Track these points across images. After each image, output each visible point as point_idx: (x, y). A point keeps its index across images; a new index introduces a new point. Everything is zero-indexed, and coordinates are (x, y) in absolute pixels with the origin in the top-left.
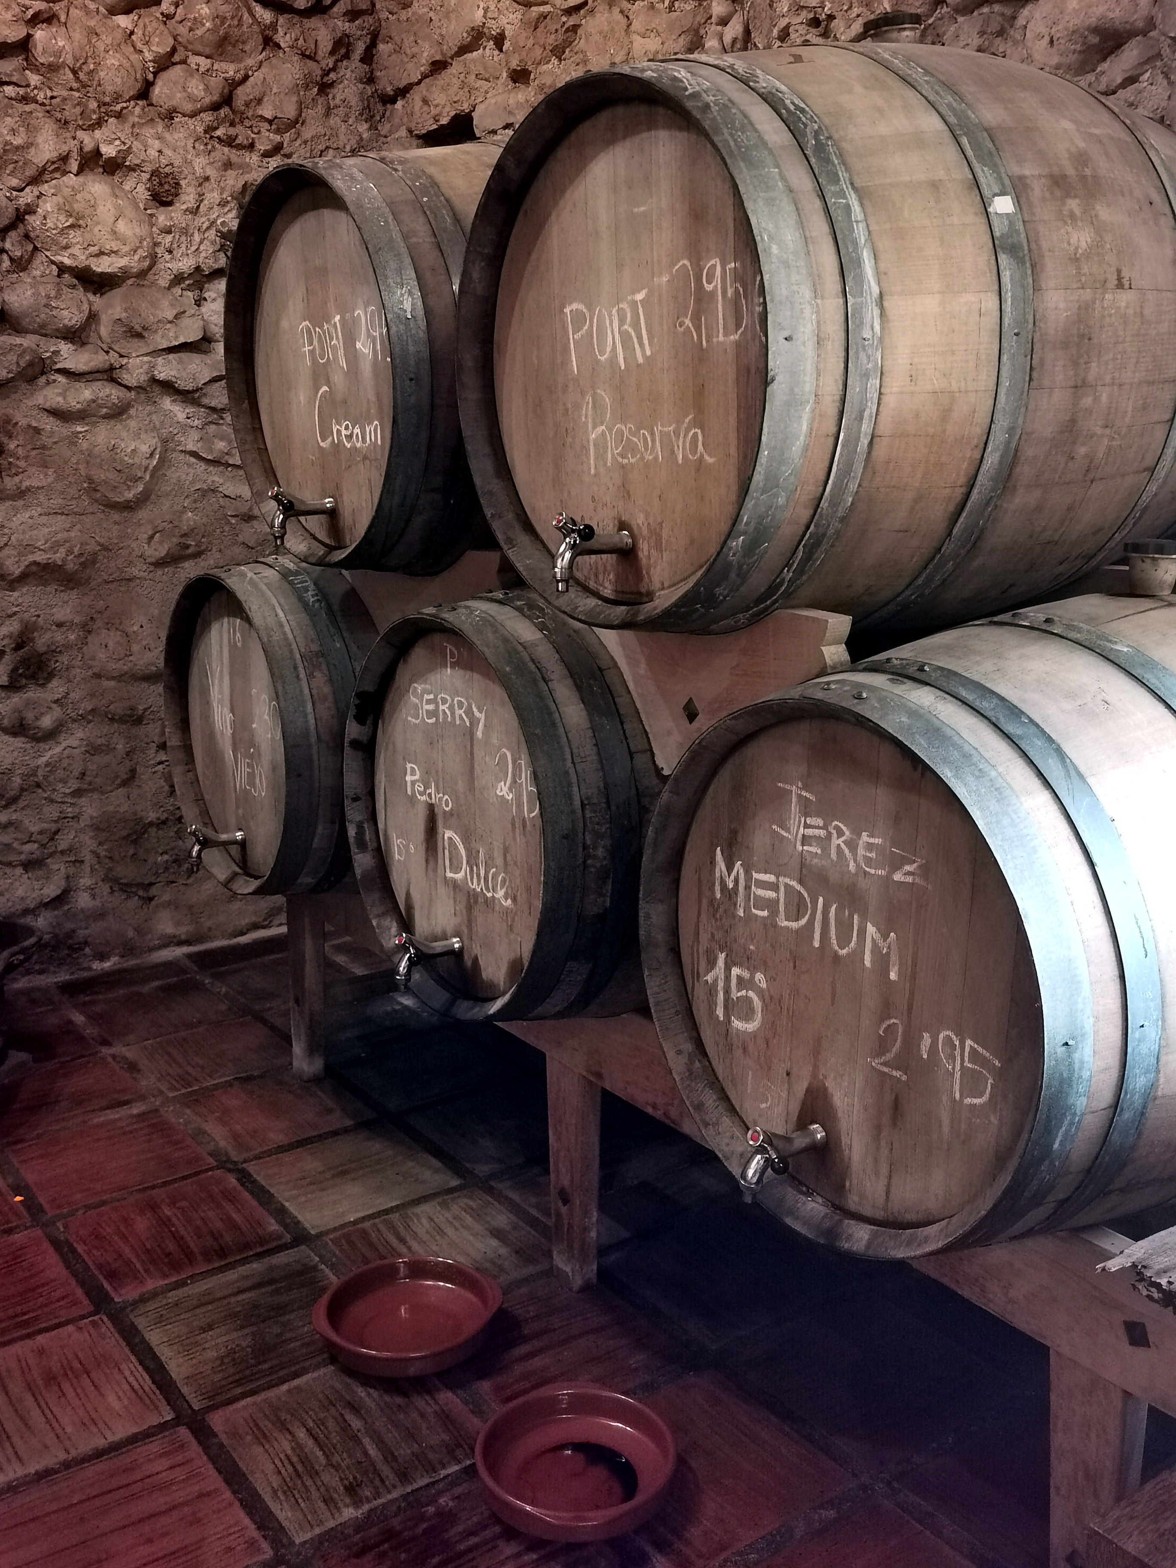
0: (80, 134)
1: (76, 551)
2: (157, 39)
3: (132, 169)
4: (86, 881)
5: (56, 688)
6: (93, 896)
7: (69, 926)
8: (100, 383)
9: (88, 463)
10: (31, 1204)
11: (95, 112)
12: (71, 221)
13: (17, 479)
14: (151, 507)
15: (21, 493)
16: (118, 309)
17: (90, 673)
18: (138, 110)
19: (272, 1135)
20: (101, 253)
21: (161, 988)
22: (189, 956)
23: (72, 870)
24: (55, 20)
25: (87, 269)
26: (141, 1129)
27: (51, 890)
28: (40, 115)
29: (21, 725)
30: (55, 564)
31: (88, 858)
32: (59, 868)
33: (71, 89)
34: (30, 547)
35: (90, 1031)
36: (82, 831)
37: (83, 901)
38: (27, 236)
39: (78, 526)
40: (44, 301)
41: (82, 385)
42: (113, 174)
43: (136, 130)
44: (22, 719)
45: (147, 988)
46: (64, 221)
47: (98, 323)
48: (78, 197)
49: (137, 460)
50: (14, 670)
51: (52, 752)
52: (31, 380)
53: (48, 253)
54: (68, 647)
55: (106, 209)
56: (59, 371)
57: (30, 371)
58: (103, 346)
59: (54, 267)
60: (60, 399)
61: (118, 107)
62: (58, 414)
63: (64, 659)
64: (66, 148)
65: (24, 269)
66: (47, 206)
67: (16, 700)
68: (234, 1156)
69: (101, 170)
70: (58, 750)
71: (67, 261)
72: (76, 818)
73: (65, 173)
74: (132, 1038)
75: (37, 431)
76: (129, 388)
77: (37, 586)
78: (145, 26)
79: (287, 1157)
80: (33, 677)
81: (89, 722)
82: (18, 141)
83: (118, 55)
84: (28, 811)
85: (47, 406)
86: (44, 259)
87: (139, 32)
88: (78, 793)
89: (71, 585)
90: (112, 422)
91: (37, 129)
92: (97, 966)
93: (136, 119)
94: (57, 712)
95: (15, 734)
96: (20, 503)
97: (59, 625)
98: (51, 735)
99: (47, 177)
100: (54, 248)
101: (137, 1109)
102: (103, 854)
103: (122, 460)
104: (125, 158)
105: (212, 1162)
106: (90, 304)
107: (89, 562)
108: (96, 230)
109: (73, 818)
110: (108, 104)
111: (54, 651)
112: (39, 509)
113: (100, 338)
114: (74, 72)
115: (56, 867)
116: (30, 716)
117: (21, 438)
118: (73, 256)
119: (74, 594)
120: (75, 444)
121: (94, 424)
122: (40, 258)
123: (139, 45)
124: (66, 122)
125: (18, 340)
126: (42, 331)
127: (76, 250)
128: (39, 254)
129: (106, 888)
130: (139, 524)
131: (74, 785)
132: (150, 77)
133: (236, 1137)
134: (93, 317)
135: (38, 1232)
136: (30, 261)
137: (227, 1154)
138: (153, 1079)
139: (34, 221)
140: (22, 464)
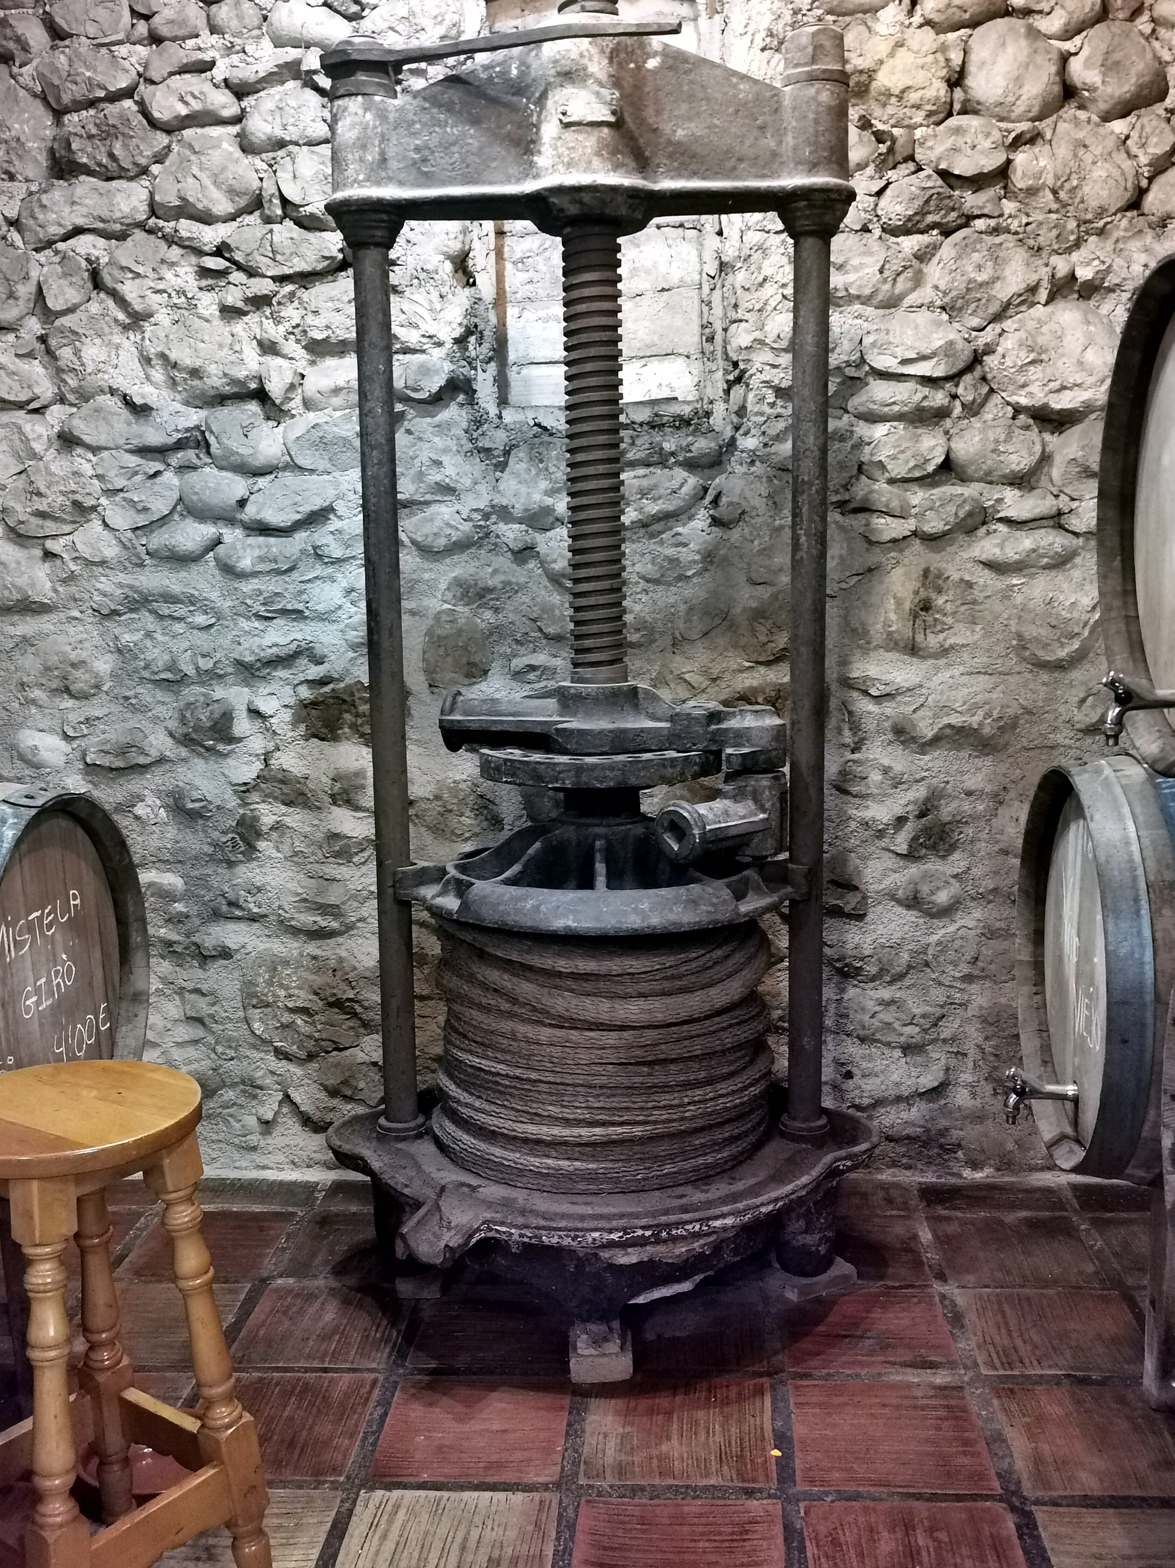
0: (1055, 260)
1: (995, 714)
2: (1155, 140)
3: (1111, 290)
4: (967, 1077)
5: (957, 861)
6: (974, 1095)
7: (943, 1123)
8: (1043, 531)
9: (1020, 617)
10: (785, 1465)
11: (1072, 233)
12: (1032, 356)
13: (941, 636)
14: (1087, 667)
15: (945, 652)
16: (1074, 447)
17: (997, 848)
18: (1124, 223)
19: (1083, 1475)
20: (1063, 388)
21: (1027, 1221)
22: (1075, 1187)
23: (953, 1062)
24: (1040, 141)
25: (1045, 406)
26: (934, 1408)
27: (928, 1081)
28: (1011, 245)
29: (915, 898)
30: (971, 728)
31: (973, 1053)
32: (938, 1056)
33: (1050, 212)
34: (947, 709)
35: (932, 1256)
36: (968, 1020)
37: (961, 1098)
38: (984, 379)
39: (1002, 687)
40: (992, 446)
41: (1023, 533)
42: (1089, 299)
43: (1120, 245)
44: (917, 892)
45: (1012, 1217)
46: (1025, 357)
47: (1051, 466)
48: (1044, 329)
49: (1075, 615)
50: (915, 839)
51: (944, 930)
52: (971, 531)
53: (1004, 394)
54: (974, 817)
55: (1074, 340)
56: (1000, 520)
57: (970, 522)
58: (1052, 489)
59: (1010, 408)
60: (997, 551)
61: (1101, 224)
62: (994, 566)
63: (970, 831)
64: (1033, 278)
65: (976, 414)
66: (1008, 343)
67: (914, 870)
68: (1028, 1489)
69: (1076, 296)
70: (952, 928)
71: (1024, 401)
72: (963, 1005)
73: (1033, 304)
74: (971, 1278)
75: (970, 585)
76: (1076, 534)
77: (950, 750)
78: (1142, 128)
79: (1091, 1517)
80: (934, 847)
81: (990, 902)
82: (982, 277)
83: (1107, 165)
84: (913, 991)
85: (983, 558)
86: (1000, 400)
87: (1135, 135)
88: (968, 978)
89: (986, 751)
90: (1053, 573)
91: (1006, 261)
92: (968, 1174)
93: (1122, 234)
94: (956, 887)
95: (909, 907)
96: (942, 661)
97: (969, 793)
98: (946, 912)
99: (1011, 312)
100: (1011, 388)
101: (941, 1378)
102: (988, 1050)
103: (1058, 615)
104: (1103, 279)
105: (997, 1487)
106: (1044, 445)
107: (1009, 726)
108: (1060, 363)
109: (960, 1005)
110: (1090, 222)
111: (959, 822)
112: (961, 668)
113: (1051, 481)
114: (1055, 192)
115: (935, 1055)
116: (925, 889)
117: (951, 593)
118: (1031, 394)
119: (988, 761)
120: (1008, 598)
121: (1032, 576)
122: (996, 399)
123: (1134, 150)
124: (1039, 249)
125: (959, 490)
126: (988, 479)
127: (1034, 388)
128: (995, 396)
129: (988, 1089)
130: (1071, 685)
131: (965, 969)
132: (1144, 183)
133: (1038, 1461)
134: (1045, 458)
135: (775, 1507)
136: (982, 405)
137: (1019, 1482)
138: (973, 1344)
139: (991, 361)
140: (949, 620)
